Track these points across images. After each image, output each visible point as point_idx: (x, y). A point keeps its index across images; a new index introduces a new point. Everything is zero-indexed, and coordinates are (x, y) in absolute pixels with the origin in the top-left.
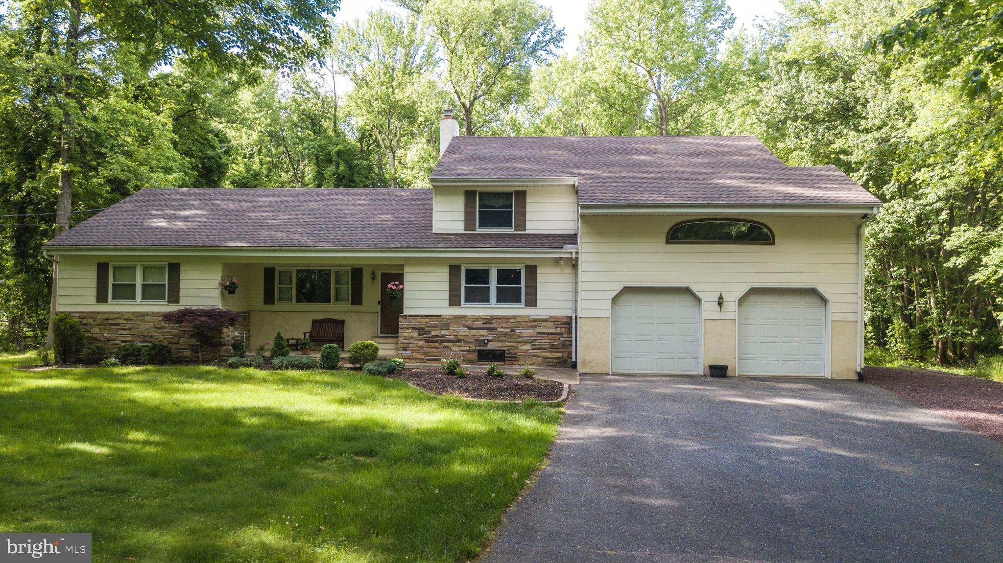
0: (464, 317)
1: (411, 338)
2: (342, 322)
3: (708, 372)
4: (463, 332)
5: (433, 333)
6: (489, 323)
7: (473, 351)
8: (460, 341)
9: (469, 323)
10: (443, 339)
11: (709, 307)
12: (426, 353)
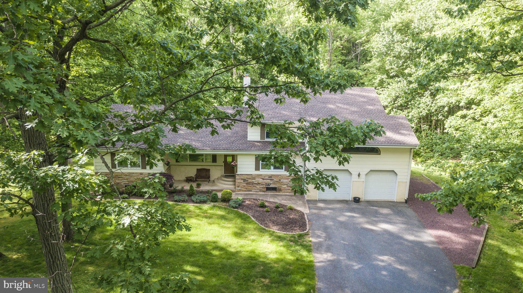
0: (261, 175)
1: (241, 183)
2: (209, 170)
3: (353, 200)
4: (261, 181)
5: (249, 181)
6: (270, 177)
7: (265, 188)
8: (259, 184)
9: (263, 177)
10: (253, 183)
11: (355, 177)
12: (246, 188)
